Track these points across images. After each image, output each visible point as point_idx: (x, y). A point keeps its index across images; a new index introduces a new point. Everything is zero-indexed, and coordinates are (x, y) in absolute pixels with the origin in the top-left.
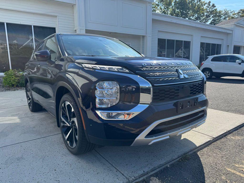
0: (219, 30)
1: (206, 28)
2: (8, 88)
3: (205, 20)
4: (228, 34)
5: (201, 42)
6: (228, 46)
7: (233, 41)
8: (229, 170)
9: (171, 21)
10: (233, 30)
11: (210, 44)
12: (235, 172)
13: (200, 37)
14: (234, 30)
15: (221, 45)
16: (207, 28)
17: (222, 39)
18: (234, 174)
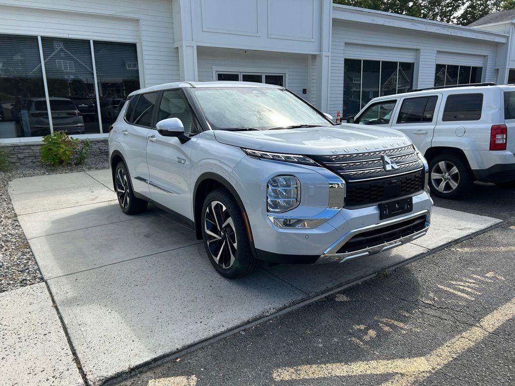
0: (477, 36)
1: (449, 34)
2: (53, 168)
3: (450, 7)
4: (497, 45)
5: (438, 63)
6: (498, 70)
7: (508, 59)
8: (441, 287)
9: (373, 20)
10: (508, 35)
11: (457, 67)
12: (448, 289)
13: (436, 52)
14: (510, 36)
15: (482, 68)
16: (451, 33)
17: (485, 56)
18: (446, 291)
